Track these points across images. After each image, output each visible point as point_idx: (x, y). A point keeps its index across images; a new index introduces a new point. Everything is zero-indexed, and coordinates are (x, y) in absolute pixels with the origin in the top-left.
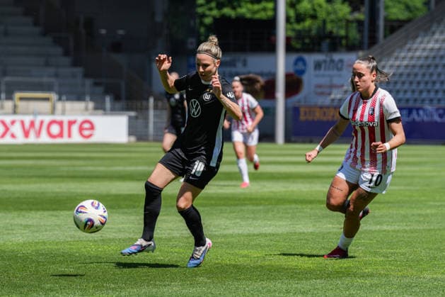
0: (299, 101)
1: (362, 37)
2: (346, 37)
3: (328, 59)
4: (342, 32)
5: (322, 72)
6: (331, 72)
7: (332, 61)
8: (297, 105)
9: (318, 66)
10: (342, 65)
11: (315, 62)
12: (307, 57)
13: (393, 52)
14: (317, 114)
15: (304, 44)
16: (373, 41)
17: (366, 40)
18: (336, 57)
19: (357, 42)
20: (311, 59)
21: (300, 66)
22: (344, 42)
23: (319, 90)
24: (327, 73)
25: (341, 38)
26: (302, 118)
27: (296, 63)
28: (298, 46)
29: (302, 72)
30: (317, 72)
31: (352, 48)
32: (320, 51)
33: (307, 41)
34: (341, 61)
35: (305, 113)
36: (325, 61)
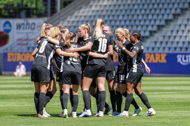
0: (7, 49)
1: (46, 9)
2: (36, 9)
3: (25, 23)
4: (34, 6)
5: (22, 30)
6: (27, 31)
7: (28, 24)
8: (5, 51)
9: (19, 27)
10: (34, 26)
11: (17, 24)
12: (11, 21)
13: (66, 18)
14: (19, 57)
15: (10, 13)
16: (53, 11)
17: (49, 10)
18: (31, 21)
19: (43, 12)
20: (14, 22)
21: (7, 27)
22: (35, 12)
23: (19, 42)
24: (25, 31)
25: (33, 9)
26: (9, 60)
27: (4, 25)
28: (6, 14)
29: (9, 31)
30: (18, 31)
31: (40, 15)
32: (20, 17)
33: (11, 11)
34: (34, 24)
35: (11, 57)
36: (23, 24)
